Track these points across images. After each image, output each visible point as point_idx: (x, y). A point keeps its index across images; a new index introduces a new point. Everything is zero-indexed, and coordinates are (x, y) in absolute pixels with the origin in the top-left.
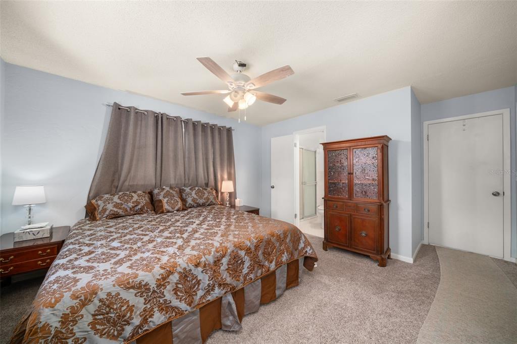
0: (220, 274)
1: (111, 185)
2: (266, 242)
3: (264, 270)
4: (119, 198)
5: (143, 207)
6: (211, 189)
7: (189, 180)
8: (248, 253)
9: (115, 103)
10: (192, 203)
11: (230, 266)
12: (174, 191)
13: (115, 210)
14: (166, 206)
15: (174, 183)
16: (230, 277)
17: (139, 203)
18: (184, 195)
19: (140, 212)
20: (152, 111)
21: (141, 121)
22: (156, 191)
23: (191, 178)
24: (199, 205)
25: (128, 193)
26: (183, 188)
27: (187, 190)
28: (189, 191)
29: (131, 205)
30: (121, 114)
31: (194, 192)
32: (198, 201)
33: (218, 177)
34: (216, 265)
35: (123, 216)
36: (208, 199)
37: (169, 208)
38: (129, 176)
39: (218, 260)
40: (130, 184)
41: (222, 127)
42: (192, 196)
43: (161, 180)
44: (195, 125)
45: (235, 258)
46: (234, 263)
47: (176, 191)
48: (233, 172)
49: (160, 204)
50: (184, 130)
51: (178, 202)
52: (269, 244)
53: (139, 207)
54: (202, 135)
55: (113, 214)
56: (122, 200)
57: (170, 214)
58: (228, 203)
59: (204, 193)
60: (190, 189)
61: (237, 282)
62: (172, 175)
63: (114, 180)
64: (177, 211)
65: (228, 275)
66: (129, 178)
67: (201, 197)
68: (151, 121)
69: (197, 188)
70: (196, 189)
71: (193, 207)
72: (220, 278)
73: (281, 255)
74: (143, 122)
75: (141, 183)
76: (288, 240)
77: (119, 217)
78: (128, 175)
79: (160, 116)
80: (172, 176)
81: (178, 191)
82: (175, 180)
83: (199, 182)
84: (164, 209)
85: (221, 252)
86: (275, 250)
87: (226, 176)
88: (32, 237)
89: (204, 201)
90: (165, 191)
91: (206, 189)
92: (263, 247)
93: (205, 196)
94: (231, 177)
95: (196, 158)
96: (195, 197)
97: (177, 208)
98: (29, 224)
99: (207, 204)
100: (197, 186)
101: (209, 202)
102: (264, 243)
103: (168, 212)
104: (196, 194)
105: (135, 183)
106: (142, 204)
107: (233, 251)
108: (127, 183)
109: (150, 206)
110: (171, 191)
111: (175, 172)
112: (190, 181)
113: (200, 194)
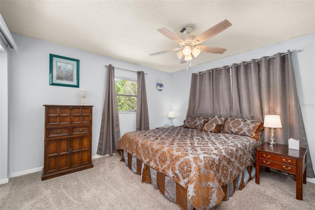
1: (193, 113)
9: (193, 73)
10: (227, 130)
13: (187, 124)
15: (223, 114)
21: (204, 77)
27: (229, 119)
29: (193, 123)
31: (232, 121)
32: (231, 129)
36: (241, 129)
37: (206, 129)
40: (200, 113)
41: (275, 56)
42: (229, 124)
43: (214, 111)
44: (239, 67)
51: (213, 126)
56: (191, 120)
58: (272, 140)
59: (240, 124)
64: (211, 132)
66: (199, 110)
67: (235, 127)
70: (236, 120)
76: (177, 163)
78: (198, 108)
79: (211, 71)
80: (223, 109)
82: (224, 112)
83: (244, 115)
84: (203, 129)
89: (237, 130)
93: (240, 127)
96: (231, 126)
97: (210, 130)
101: (241, 133)
103: (205, 131)
104: (233, 123)
105: (202, 113)
106: (198, 124)
108: (198, 112)
111: (223, 106)
112: (235, 113)
113: (236, 124)
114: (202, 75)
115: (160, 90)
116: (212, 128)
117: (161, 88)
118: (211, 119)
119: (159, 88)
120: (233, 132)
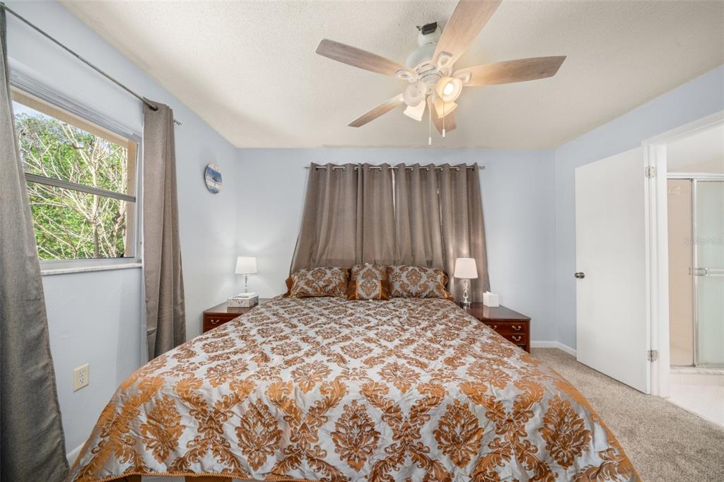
0: (316, 436)
1: (309, 260)
2: (449, 407)
3: (433, 473)
4: (312, 275)
5: (335, 288)
6: (436, 271)
7: (401, 254)
8: (391, 418)
9: (312, 164)
10: (399, 289)
11: (342, 430)
12: (378, 270)
13: (306, 287)
14: (360, 291)
15: (379, 258)
16: (336, 451)
17: (331, 282)
18: (391, 277)
19: (330, 294)
20: (350, 164)
21: (340, 179)
22: (355, 269)
23: (403, 253)
24: (410, 295)
25: (323, 268)
26: (392, 266)
27: (397, 269)
28: (398, 271)
29: (322, 283)
30: (319, 175)
31: (405, 273)
32: (409, 289)
33: (448, 251)
34: (313, 416)
35: (313, 297)
36: (426, 287)
37: (364, 294)
38: (327, 249)
39: (319, 408)
40: (329, 258)
41: (458, 166)
42: (402, 279)
43: (362, 254)
44: (409, 171)
45: (355, 417)
46: (352, 427)
47: (381, 271)
48: (480, 241)
49: (354, 286)
50: (394, 182)
51: (376, 286)
52: (458, 415)
53: (330, 287)
54: (421, 185)
55: (303, 293)
56: (314, 277)
57: (363, 302)
58: (466, 298)
59: (421, 277)
60: (401, 269)
61: (353, 470)
62: (377, 248)
63: (312, 253)
64: (374, 299)
65: (333, 447)
66: (326, 251)
67: (414, 283)
68: (349, 177)
69: (410, 268)
70: (410, 270)
71: (402, 296)
72: (313, 445)
73: (498, 459)
74: (342, 180)
75: (340, 257)
76: (530, 425)
77: (308, 297)
78: (325, 248)
79: (359, 168)
80: (379, 250)
81: (384, 270)
82: (381, 254)
83: (418, 259)
84: (357, 294)
85: (329, 395)
86: (476, 438)
87: (465, 250)
88: (238, 305)
89: (419, 289)
90: (365, 270)
91: (425, 271)
92: (438, 418)
93: (422, 282)
94: (478, 252)
95: (411, 223)
96: (406, 281)
97: (373, 295)
98: (246, 292)
99: (425, 294)
100: (412, 265)
101: (427, 293)
102: (443, 409)
103: (362, 299)
104: (407, 277)
105: (333, 258)
106: (334, 285)
107: (354, 402)
108: (324, 257)
109: (344, 289)
110: (374, 270)
111: (381, 243)
112: (403, 257)
113: (414, 278)
114: (335, 171)
115: (214, 191)
116: (375, 289)
117: (217, 186)
118: (360, 270)
119: (211, 183)
120: (412, 293)
